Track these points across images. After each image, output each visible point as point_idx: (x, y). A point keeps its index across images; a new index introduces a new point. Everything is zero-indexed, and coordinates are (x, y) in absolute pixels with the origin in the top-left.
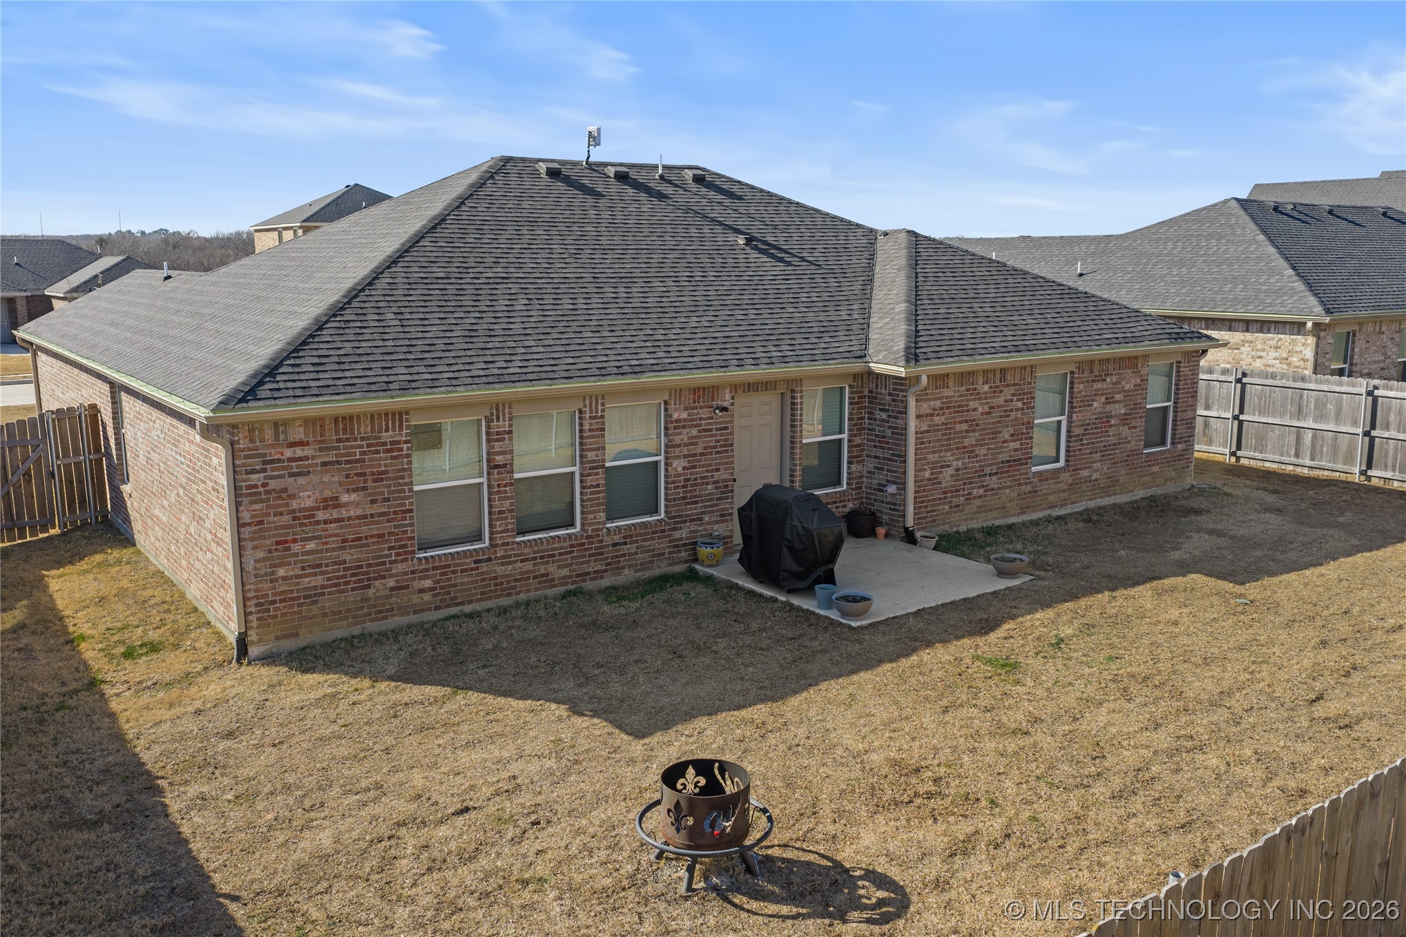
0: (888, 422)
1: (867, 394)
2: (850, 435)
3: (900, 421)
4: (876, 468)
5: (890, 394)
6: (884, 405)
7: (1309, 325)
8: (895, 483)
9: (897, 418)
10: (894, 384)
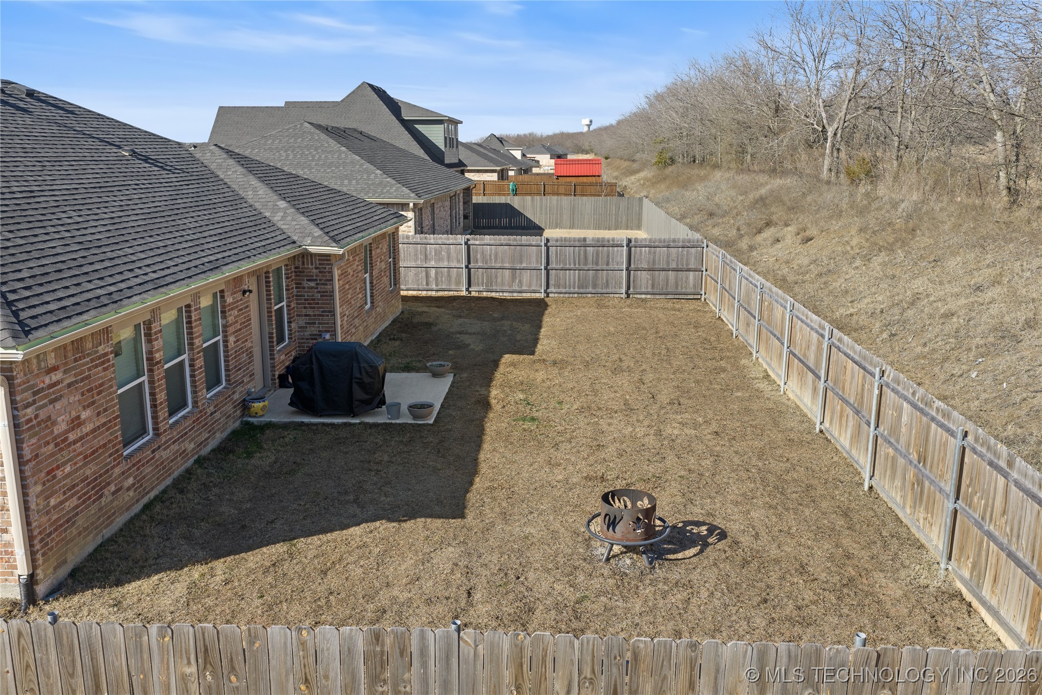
0: (317, 288)
1: (293, 270)
2: (288, 302)
3: (329, 287)
4: (306, 323)
5: (316, 268)
6: (313, 276)
7: (411, 205)
8: (328, 331)
9: (326, 285)
10: (319, 260)
